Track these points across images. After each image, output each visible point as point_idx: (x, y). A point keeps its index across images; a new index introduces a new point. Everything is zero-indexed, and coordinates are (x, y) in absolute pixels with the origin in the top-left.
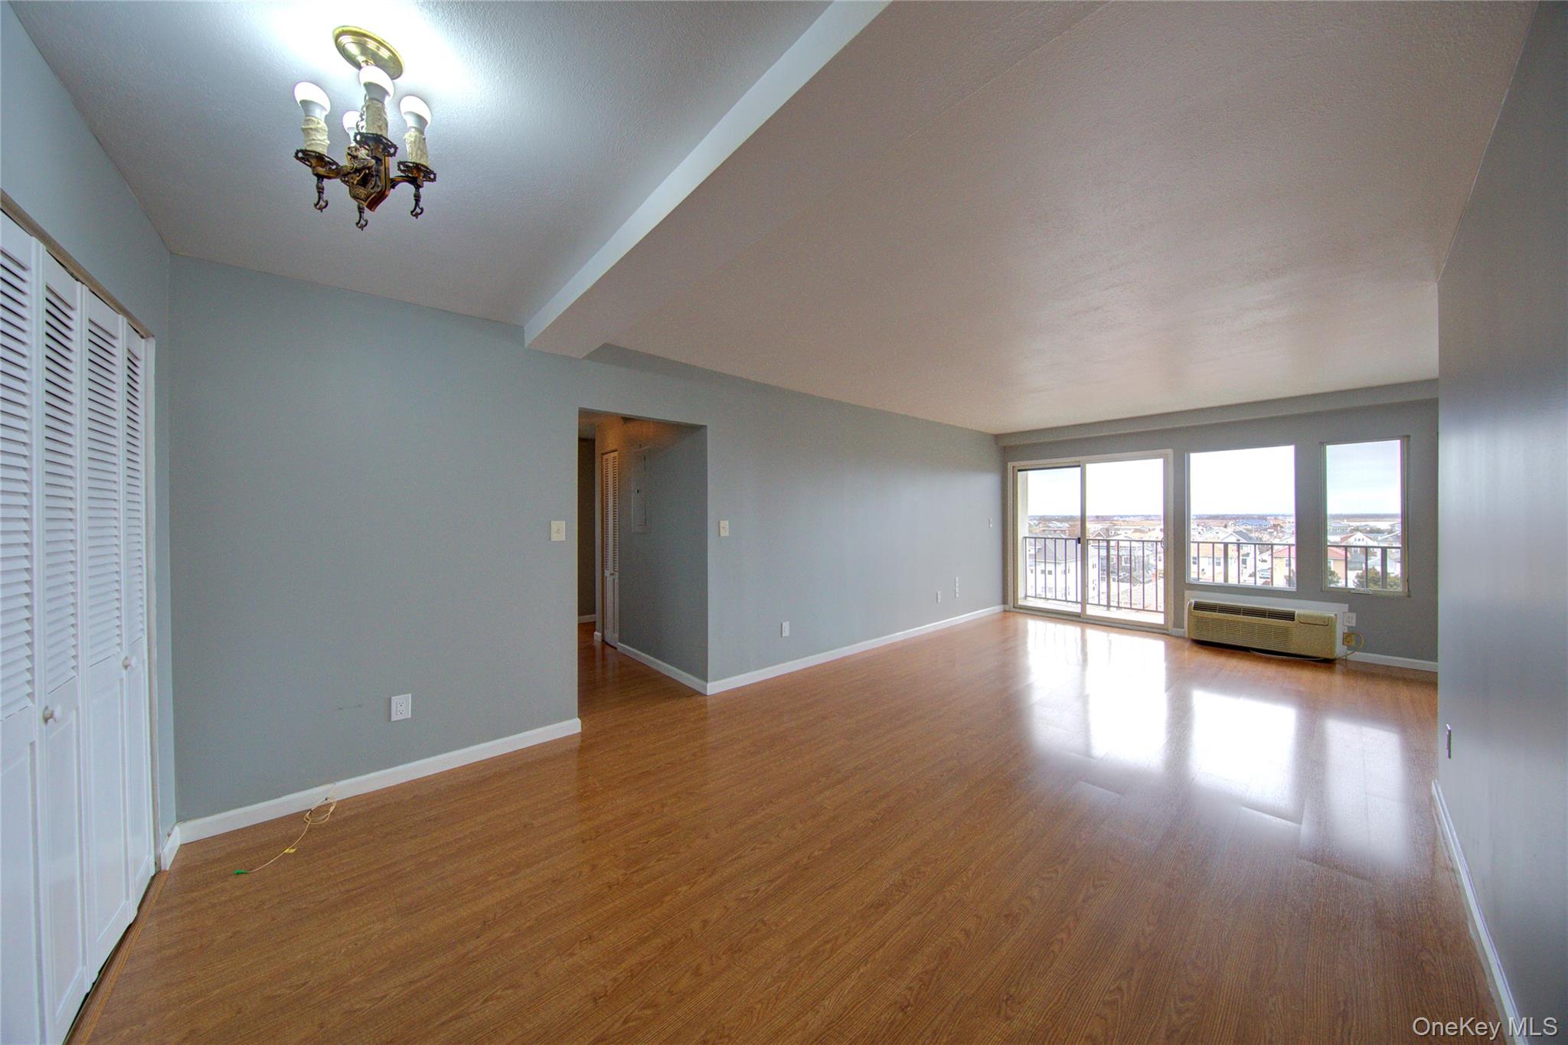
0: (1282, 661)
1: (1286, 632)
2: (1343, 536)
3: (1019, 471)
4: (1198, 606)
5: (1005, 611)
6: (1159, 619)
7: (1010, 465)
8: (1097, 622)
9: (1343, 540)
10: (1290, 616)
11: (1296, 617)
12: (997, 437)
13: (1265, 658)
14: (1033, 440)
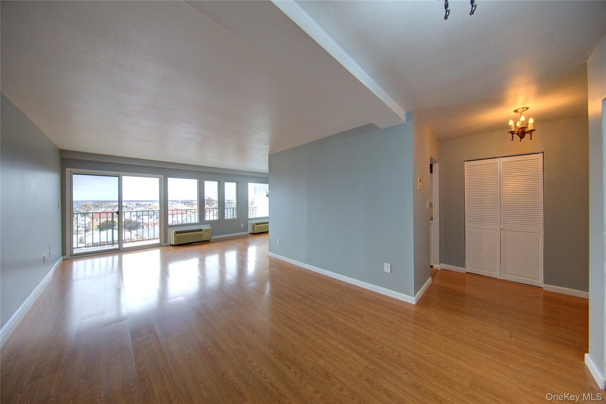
0: (202, 243)
1: (201, 235)
2: (112, 209)
3: (74, 174)
4: (177, 233)
5: (63, 260)
6: (158, 241)
7: (68, 170)
8: (129, 250)
9: (112, 210)
10: (201, 230)
11: (203, 230)
12: (61, 151)
13: (199, 244)
14: (84, 158)
